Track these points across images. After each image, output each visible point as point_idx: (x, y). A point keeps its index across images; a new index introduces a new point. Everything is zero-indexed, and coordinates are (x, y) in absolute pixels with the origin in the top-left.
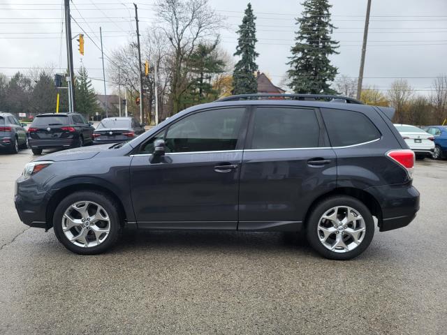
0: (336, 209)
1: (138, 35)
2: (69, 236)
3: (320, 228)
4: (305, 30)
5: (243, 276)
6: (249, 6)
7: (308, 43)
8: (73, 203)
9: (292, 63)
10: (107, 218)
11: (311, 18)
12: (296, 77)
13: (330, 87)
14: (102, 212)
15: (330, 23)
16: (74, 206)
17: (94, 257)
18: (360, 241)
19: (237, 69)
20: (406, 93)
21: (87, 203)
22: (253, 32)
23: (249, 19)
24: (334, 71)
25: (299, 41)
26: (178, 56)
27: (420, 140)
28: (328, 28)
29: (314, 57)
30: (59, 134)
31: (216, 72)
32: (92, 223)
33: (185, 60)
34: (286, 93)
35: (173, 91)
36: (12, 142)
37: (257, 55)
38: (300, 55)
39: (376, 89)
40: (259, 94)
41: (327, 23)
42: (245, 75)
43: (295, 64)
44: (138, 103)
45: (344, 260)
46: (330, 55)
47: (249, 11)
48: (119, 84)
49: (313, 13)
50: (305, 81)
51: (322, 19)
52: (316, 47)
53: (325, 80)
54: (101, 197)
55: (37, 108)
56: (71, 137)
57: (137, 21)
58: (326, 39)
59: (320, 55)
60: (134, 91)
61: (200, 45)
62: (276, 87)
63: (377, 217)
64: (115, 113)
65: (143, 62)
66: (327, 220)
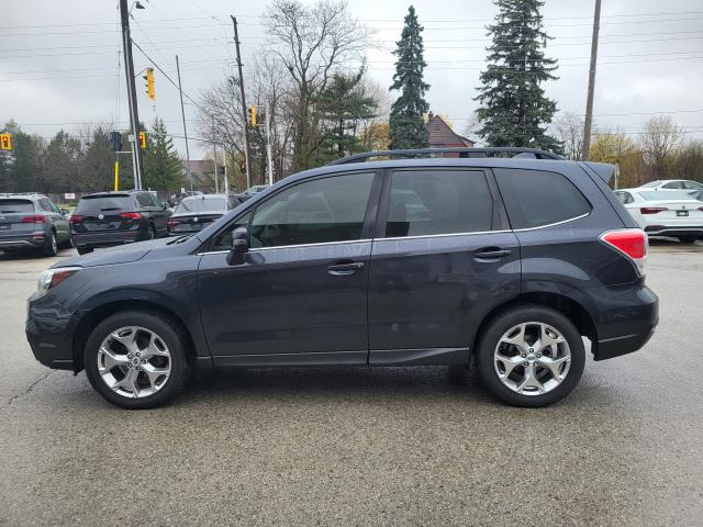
0: (523, 326)
1: (240, 65)
2: (110, 380)
3: (497, 357)
4: (502, 44)
5: (374, 436)
6: (412, 10)
7: (507, 65)
8: (113, 330)
9: (482, 97)
10: (166, 353)
11: (512, 24)
12: (489, 119)
13: (545, 134)
14: (158, 343)
15: (541, 30)
16: (115, 335)
17: (147, 413)
18: (563, 377)
19: (395, 112)
20: (670, 138)
21: (135, 329)
22: (419, 52)
23: (412, 31)
24: (550, 107)
25: (492, 62)
26: (303, 95)
27: (686, 211)
28: (539, 39)
29: (517, 87)
30: (117, 224)
31: (364, 118)
32: (143, 361)
33: (315, 101)
34: (476, 146)
35: (298, 150)
36: (46, 238)
37: (427, 87)
38: (495, 84)
39: (620, 133)
40: (432, 148)
41: (537, 31)
42: (409, 120)
43: (488, 99)
44: (243, 171)
45: (537, 407)
46: (543, 81)
47: (411, 18)
48: (214, 142)
49: (514, 16)
50: (505, 125)
51: (529, 25)
52: (521, 70)
53: (537, 122)
54: (155, 320)
55: (92, 185)
56: (135, 227)
57: (238, 43)
58: (536, 57)
59: (527, 83)
60: (237, 152)
61: (336, 77)
62: (459, 137)
63: (589, 338)
64: (209, 188)
65: (249, 106)
66: (509, 345)
